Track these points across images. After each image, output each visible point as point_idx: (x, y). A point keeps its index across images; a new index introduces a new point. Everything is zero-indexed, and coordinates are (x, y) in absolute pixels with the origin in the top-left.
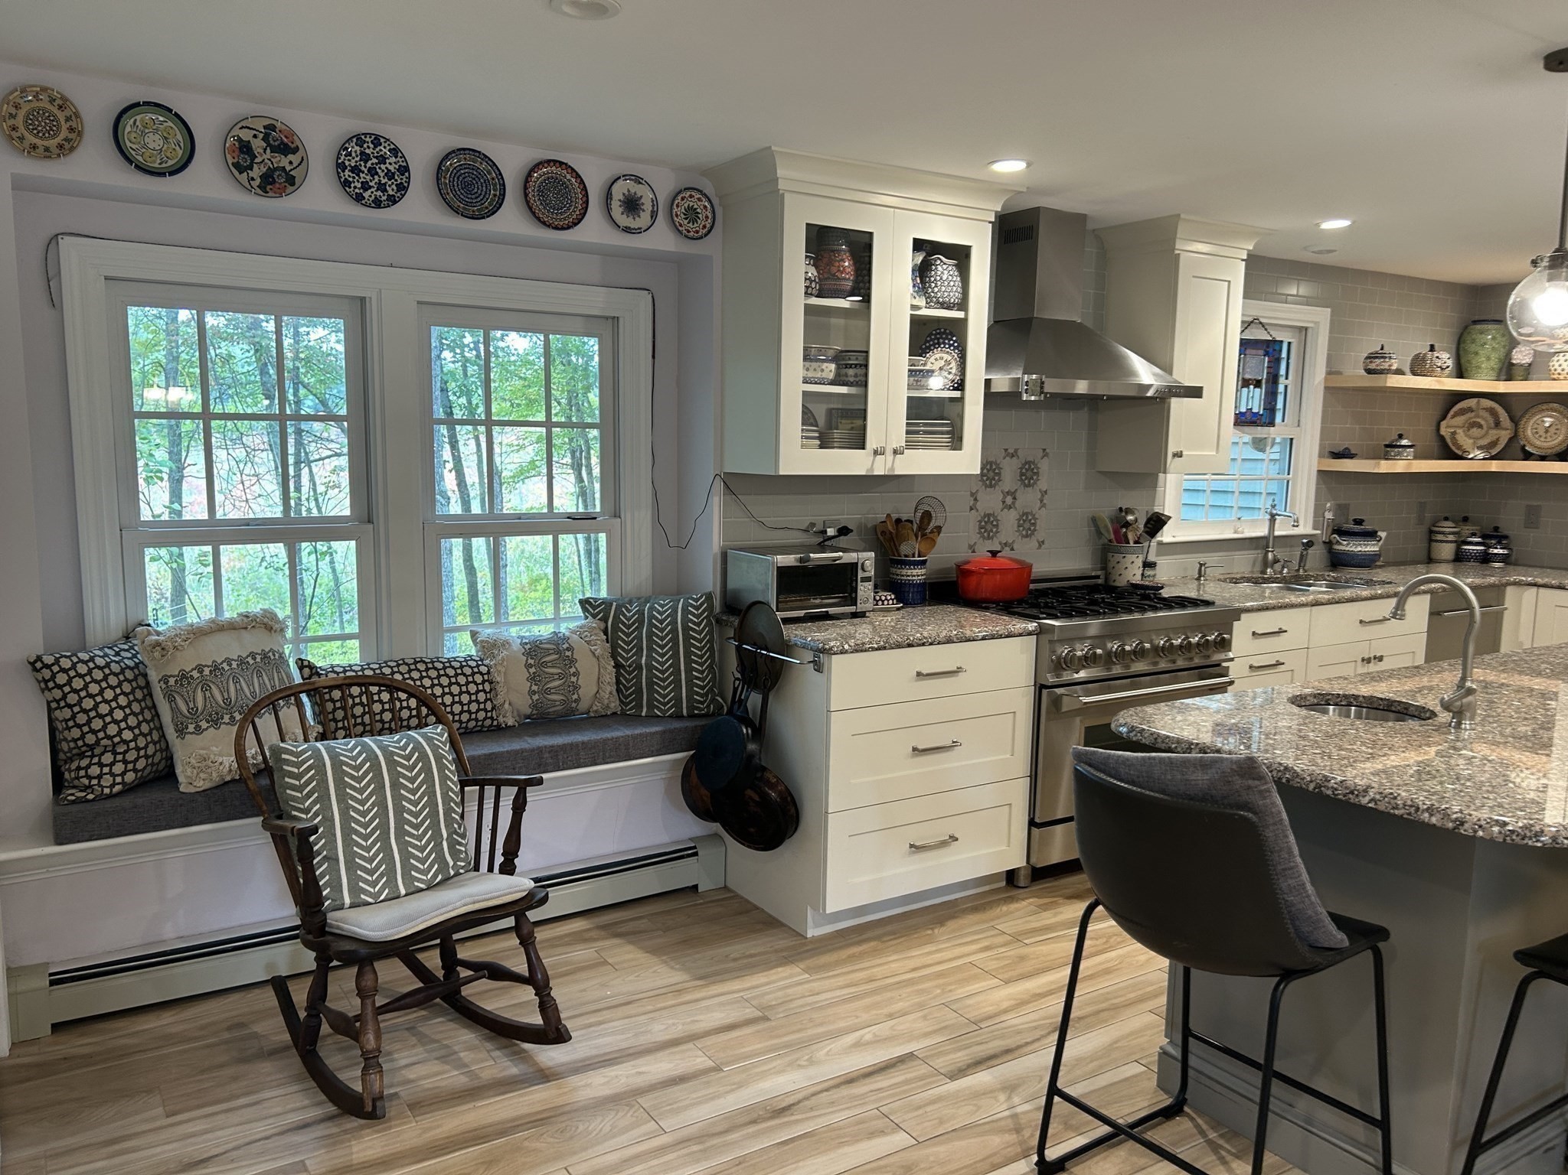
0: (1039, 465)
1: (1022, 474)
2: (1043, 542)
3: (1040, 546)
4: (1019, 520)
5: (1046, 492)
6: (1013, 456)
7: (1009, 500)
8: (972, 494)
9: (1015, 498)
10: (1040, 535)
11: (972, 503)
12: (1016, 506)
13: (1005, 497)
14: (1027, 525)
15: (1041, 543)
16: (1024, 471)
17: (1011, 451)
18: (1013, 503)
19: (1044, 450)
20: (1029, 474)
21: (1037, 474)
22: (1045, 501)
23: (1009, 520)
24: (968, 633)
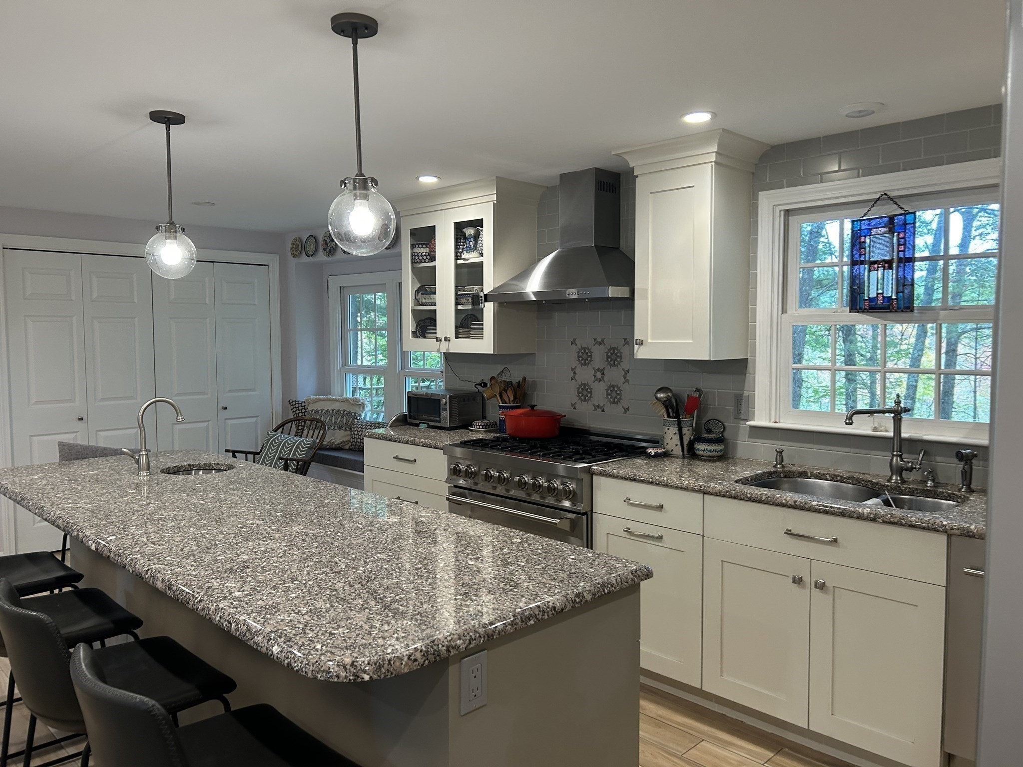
0: (621, 351)
1: (608, 357)
2: (628, 409)
3: (625, 412)
4: (607, 390)
5: (628, 371)
6: (601, 344)
7: (599, 375)
8: (572, 369)
9: (603, 374)
10: (625, 403)
11: (572, 375)
12: (605, 379)
13: (596, 373)
14: (614, 395)
15: (626, 410)
16: (609, 354)
17: (599, 340)
18: (602, 377)
19: (625, 339)
20: (614, 357)
21: (620, 357)
22: (628, 378)
23: (599, 390)
24: (417, 440)
